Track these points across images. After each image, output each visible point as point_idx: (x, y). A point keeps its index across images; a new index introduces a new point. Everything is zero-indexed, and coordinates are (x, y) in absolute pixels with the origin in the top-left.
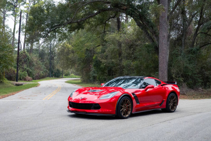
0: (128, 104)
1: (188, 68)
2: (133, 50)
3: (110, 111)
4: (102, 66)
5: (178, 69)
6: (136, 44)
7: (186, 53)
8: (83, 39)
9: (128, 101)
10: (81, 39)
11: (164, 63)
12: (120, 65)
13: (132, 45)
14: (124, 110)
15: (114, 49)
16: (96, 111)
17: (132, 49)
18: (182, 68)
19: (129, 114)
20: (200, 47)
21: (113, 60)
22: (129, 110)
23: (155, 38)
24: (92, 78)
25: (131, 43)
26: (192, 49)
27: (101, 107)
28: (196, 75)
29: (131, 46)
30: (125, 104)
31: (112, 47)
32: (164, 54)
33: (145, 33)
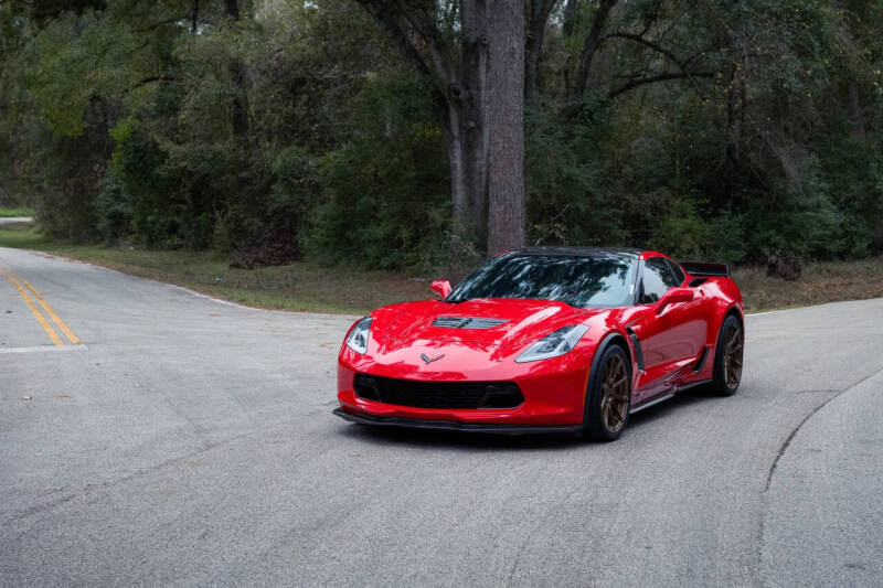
1: (577, 181)
2: (306, 104)
3: (562, 411)
4: (161, 171)
5: (537, 187)
6: (321, 76)
7: (562, 119)
8: (77, 52)
9: (621, 361)
10: (68, 52)
11: (512, 165)
12: (247, 166)
13: (302, 82)
15: (220, 97)
17: (304, 98)
18: (554, 185)
19: (623, 416)
20: (612, 95)
21: (218, 146)
23: (435, 56)
24: (103, 224)
25: (299, 72)
26: (585, 105)
28: (605, 212)
29: (297, 83)
30: (611, 374)
31: (211, 86)
32: (510, 125)
33: (389, 33)
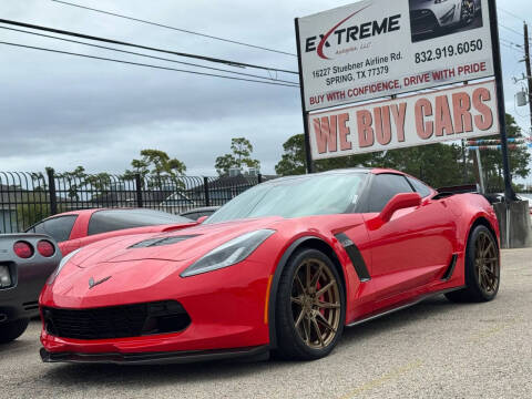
0: (323, 284)
9: (322, 265)
14: (309, 319)
16: (165, 342)
19: (335, 327)
22: (334, 309)
27: (192, 316)
30: (308, 284)
